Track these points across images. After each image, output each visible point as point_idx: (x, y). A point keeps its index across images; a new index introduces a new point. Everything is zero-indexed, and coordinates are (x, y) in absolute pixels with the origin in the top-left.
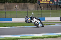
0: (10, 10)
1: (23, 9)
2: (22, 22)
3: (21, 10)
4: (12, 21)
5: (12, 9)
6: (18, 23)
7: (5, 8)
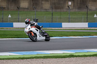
0: (59, 10)
1: (79, 8)
2: (78, 30)
3: (76, 10)
4: (61, 27)
5: (62, 8)
6: (71, 31)
7: (52, 7)
